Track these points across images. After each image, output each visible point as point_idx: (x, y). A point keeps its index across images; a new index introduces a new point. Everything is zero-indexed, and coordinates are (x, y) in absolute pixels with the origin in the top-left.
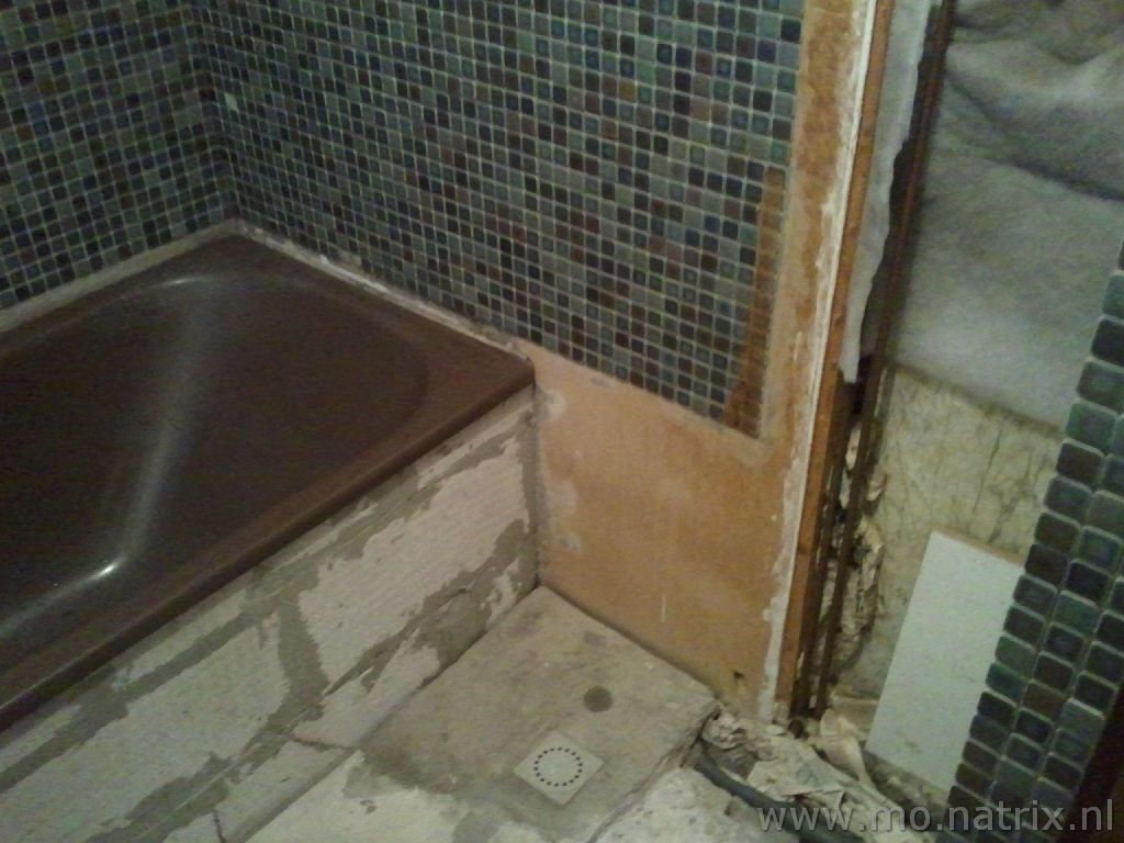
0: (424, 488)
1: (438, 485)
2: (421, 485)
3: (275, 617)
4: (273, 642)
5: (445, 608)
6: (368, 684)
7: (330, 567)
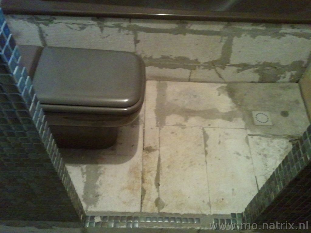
0: (281, 33)
1: (285, 35)
2: (281, 31)
3: (226, 38)
4: (223, 43)
5: (268, 68)
6: (238, 71)
7: (245, 35)
